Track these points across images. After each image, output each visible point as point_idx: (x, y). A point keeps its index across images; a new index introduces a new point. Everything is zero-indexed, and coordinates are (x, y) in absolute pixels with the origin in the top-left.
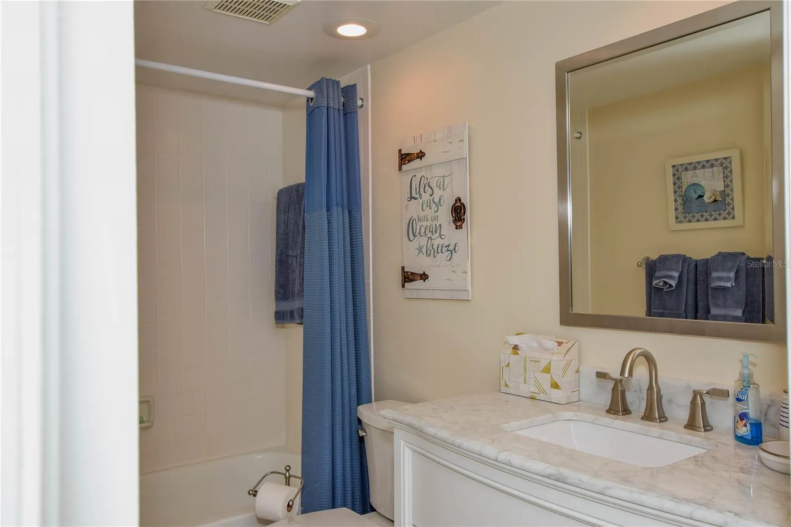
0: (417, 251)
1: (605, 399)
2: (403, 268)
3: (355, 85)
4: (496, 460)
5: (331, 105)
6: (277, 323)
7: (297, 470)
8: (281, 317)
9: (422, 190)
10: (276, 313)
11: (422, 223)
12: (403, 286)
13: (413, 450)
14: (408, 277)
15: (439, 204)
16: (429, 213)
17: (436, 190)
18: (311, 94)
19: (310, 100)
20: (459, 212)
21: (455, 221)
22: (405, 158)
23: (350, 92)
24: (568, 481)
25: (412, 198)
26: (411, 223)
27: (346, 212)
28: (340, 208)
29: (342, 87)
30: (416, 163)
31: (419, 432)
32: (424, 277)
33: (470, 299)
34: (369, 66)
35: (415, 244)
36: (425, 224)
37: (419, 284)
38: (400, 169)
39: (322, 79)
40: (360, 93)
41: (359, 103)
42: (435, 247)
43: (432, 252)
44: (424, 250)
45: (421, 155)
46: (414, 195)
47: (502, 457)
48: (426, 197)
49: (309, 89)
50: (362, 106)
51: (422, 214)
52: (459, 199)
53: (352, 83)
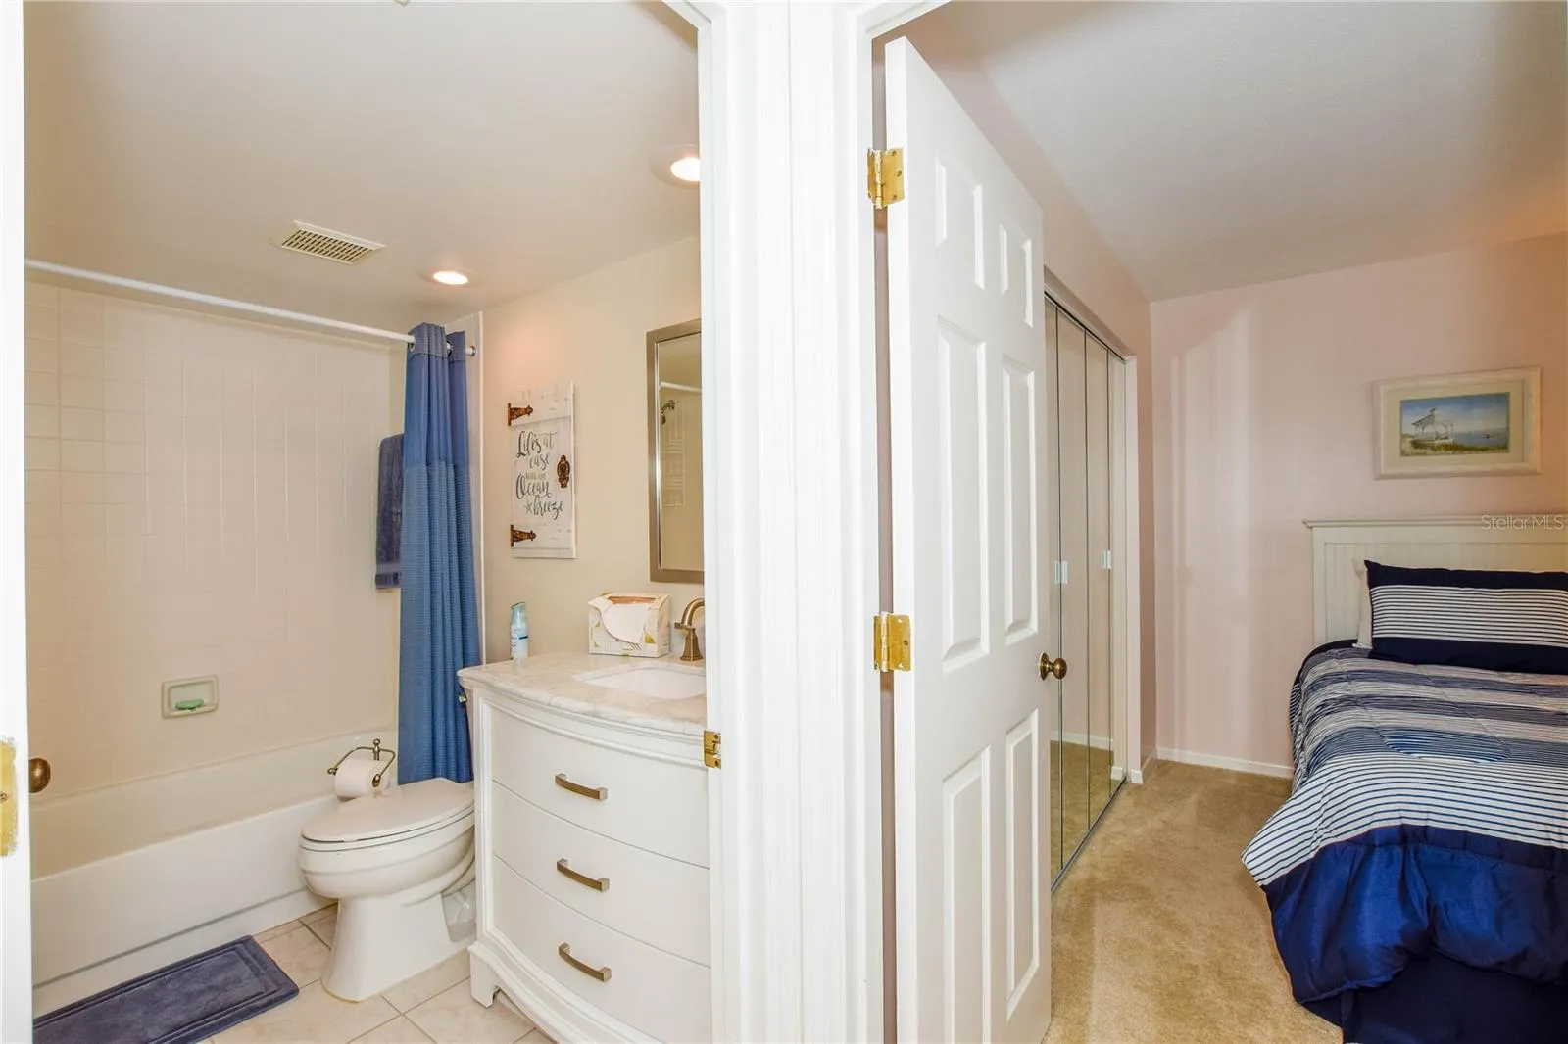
0: (526, 510)
2: (512, 526)
3: (462, 333)
4: (549, 705)
5: (433, 352)
6: (378, 588)
8: (383, 581)
9: (530, 446)
10: (377, 576)
11: (530, 481)
12: (512, 545)
13: (492, 707)
14: (517, 536)
15: (545, 462)
16: (536, 470)
17: (543, 447)
18: (411, 339)
19: (410, 345)
20: (564, 470)
21: (560, 480)
22: (514, 413)
23: (457, 339)
24: (603, 715)
25: (521, 454)
26: (520, 481)
27: (451, 467)
28: (443, 463)
29: (447, 333)
30: (524, 419)
31: (490, 686)
32: (532, 536)
33: (574, 557)
34: (481, 313)
35: (523, 503)
36: (533, 481)
37: (527, 542)
38: (509, 424)
39: (423, 324)
40: (469, 340)
41: (469, 350)
42: (542, 506)
43: (540, 510)
44: (532, 508)
45: (529, 411)
46: (523, 451)
47: (555, 701)
48: (534, 453)
49: (410, 333)
50: (473, 354)
51: (530, 471)
52: (564, 458)
53: (460, 331)
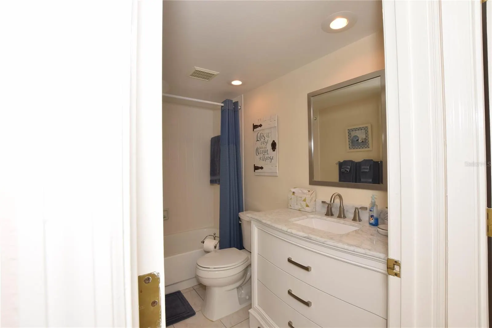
0: (259, 159)
1: (325, 211)
2: (254, 165)
3: (238, 102)
4: (287, 232)
5: (230, 108)
6: (211, 184)
7: (218, 234)
8: (212, 182)
9: (261, 137)
10: (210, 180)
11: (261, 149)
12: (255, 171)
13: (258, 228)
14: (256, 168)
15: (267, 143)
16: (263, 146)
17: (266, 137)
18: (223, 105)
19: (222, 107)
20: (274, 145)
21: (272, 149)
22: (255, 127)
23: (236, 104)
25: (257, 140)
26: (257, 149)
27: (235, 145)
29: (233, 102)
30: (259, 128)
31: (260, 222)
32: (262, 168)
33: (278, 175)
34: (243, 95)
35: (259, 157)
36: (262, 149)
37: (260, 170)
38: (253, 130)
39: (226, 100)
40: (239, 104)
41: (239, 108)
42: (266, 158)
43: (265, 159)
44: (262, 159)
45: (261, 126)
46: (258, 139)
47: (289, 230)
48: (262, 140)
49: (222, 103)
50: (240, 109)
51: (261, 146)
52: (274, 141)
53: (237, 101)
